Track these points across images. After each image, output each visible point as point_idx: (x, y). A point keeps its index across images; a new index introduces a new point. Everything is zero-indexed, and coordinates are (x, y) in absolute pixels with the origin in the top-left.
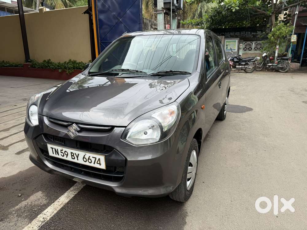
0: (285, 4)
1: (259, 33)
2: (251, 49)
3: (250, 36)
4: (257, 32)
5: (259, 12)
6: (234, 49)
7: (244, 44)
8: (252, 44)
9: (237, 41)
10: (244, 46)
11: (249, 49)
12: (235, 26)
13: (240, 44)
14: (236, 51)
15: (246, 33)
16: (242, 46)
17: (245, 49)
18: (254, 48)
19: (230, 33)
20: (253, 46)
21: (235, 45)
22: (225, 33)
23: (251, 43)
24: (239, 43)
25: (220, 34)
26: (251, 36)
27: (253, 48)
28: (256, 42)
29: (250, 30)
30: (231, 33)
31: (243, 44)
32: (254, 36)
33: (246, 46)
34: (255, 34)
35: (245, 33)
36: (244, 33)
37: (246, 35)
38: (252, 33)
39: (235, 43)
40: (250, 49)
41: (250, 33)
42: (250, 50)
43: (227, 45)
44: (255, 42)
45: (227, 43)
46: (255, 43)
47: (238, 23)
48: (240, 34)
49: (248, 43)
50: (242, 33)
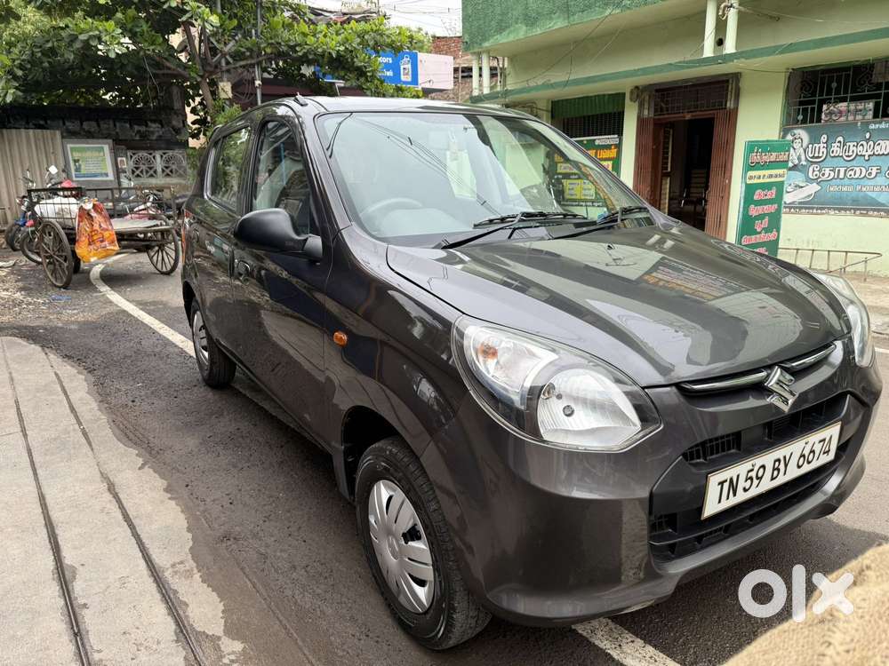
0: (226, 59)
1: (154, 126)
2: (155, 172)
3: (131, 136)
4: (149, 123)
5: (169, 68)
6: (104, 171)
7: (131, 157)
8: (154, 157)
9: (106, 148)
10: (131, 163)
11: (147, 172)
12: (73, 101)
13: (119, 159)
14: (111, 177)
15: (118, 124)
16: (126, 163)
17: (138, 172)
18: (163, 171)
19: (64, 124)
20: (159, 164)
21: (103, 160)
22: (49, 122)
23: (151, 154)
24: (115, 155)
25: (28, 123)
26: (134, 134)
27: (159, 170)
28: (164, 154)
29: (126, 117)
30: (67, 124)
31: (127, 158)
32: (144, 136)
33: (137, 162)
34: (143, 129)
35: (115, 125)
36: (112, 125)
37: (118, 130)
38: (136, 128)
39: (102, 154)
40: (168, 171)
41: (128, 125)
42: (152, 176)
43: (75, 161)
44: (161, 152)
45: (77, 155)
46: (162, 156)
47: (81, 94)
48: (99, 125)
49: (140, 154)
50: (105, 126)
